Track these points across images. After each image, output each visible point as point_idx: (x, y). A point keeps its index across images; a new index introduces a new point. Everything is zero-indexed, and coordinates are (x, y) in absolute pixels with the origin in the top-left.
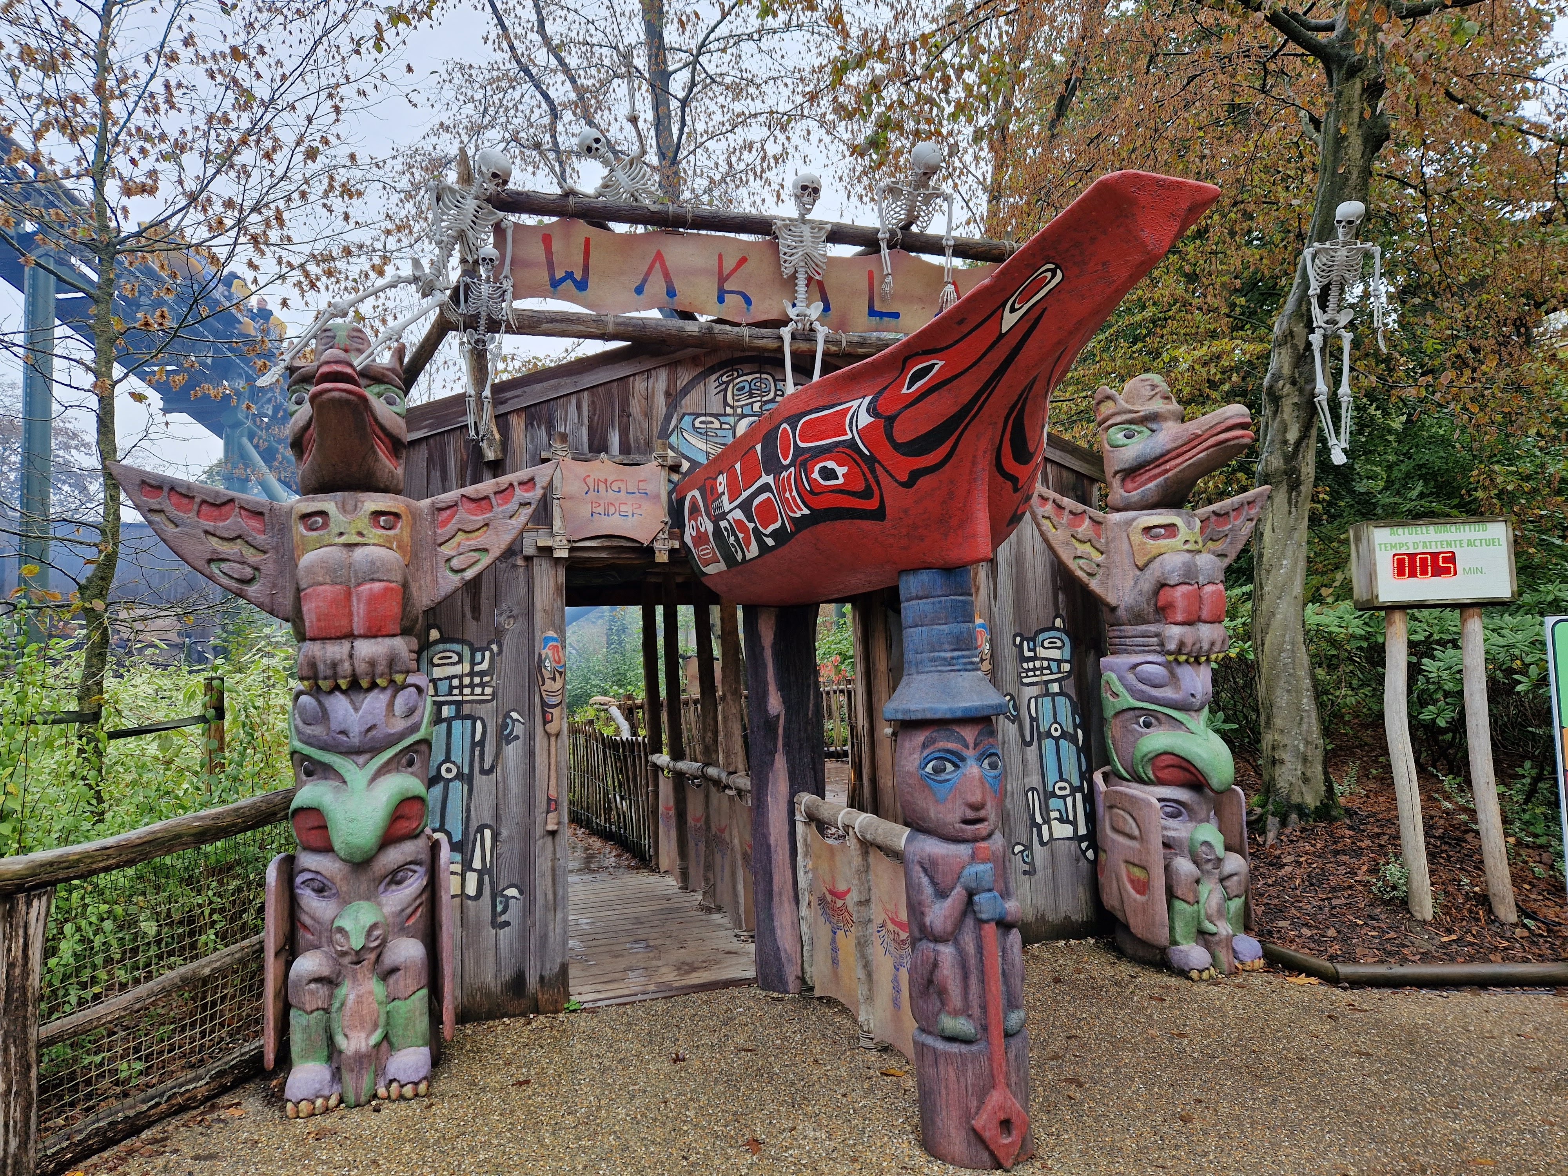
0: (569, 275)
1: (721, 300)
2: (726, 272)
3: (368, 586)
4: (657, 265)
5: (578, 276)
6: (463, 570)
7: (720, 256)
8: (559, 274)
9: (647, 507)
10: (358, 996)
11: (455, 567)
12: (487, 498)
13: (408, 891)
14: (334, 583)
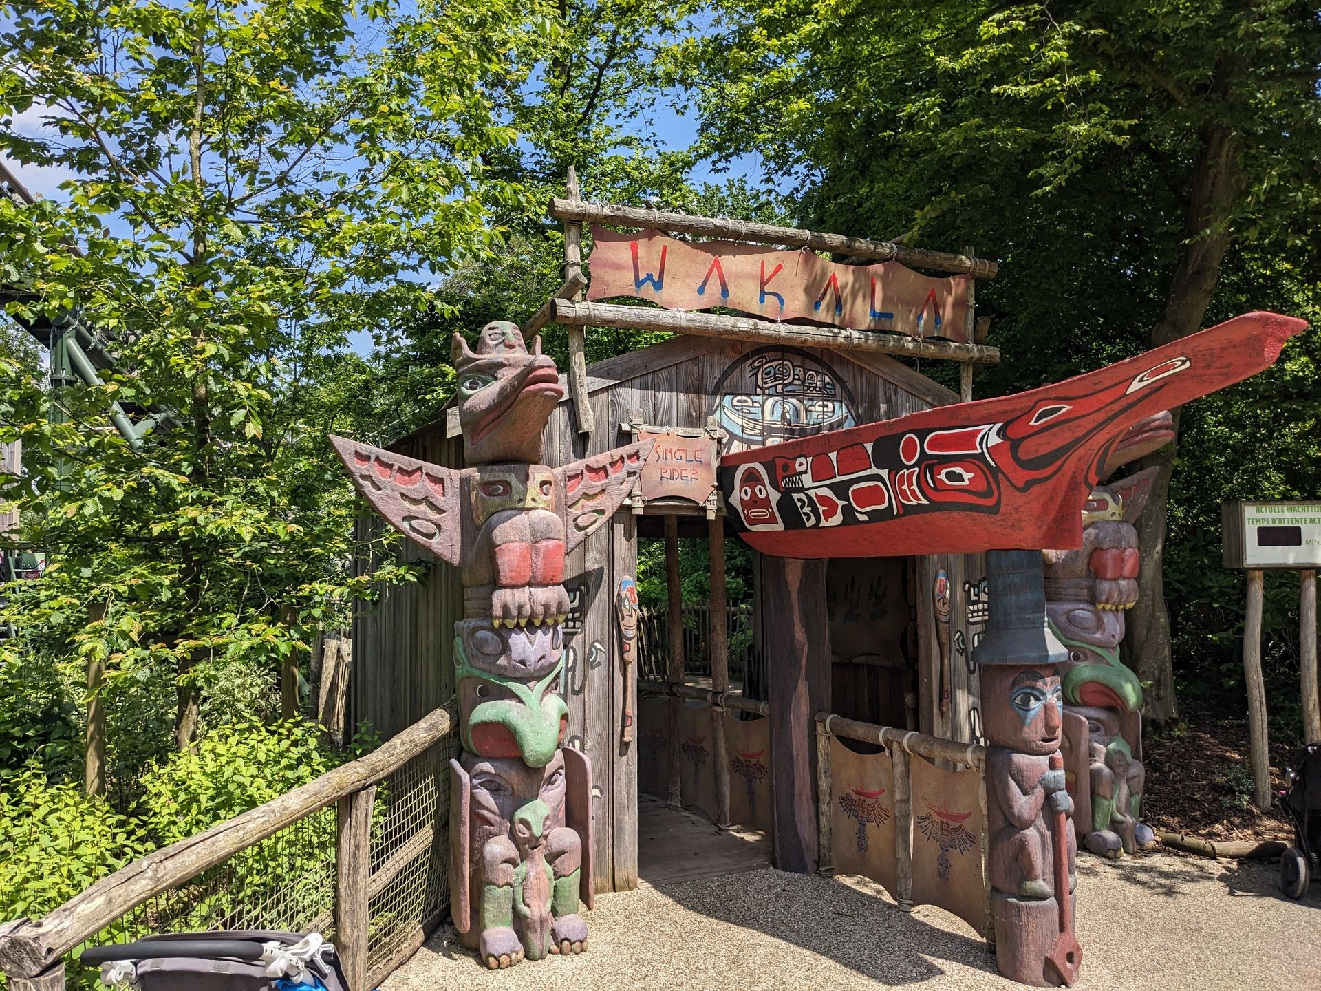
0: (650, 277)
1: (762, 301)
2: (766, 277)
3: (544, 543)
4: (715, 270)
5: (656, 278)
6: (586, 528)
7: (763, 263)
8: (642, 276)
9: (702, 473)
10: (537, 873)
11: (581, 525)
12: (604, 468)
13: (558, 790)
14: (521, 541)
